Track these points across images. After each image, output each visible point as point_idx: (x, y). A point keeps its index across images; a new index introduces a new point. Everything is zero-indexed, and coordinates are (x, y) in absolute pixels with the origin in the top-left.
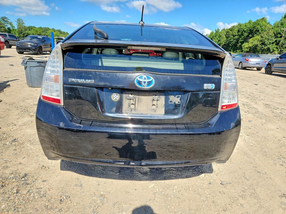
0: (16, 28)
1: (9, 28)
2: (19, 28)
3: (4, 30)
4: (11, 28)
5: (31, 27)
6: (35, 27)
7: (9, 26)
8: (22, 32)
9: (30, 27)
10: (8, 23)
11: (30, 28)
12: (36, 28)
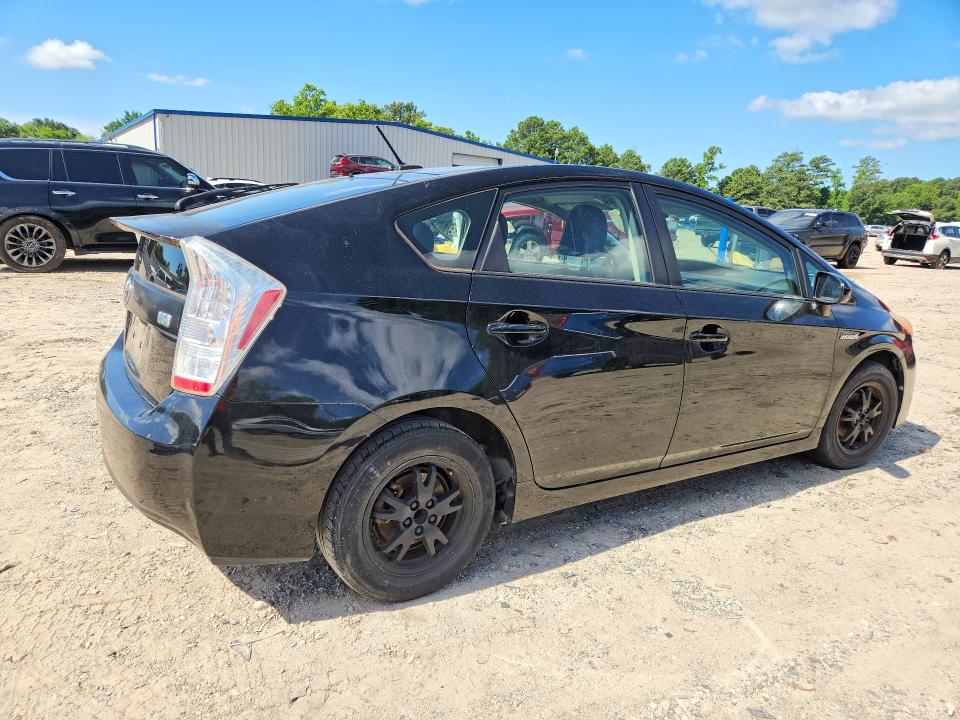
0: (848, 187)
1: (825, 191)
2: (856, 188)
3: (809, 196)
4: (832, 190)
5: (906, 180)
6: (920, 178)
7: (828, 183)
8: (863, 200)
9: (898, 181)
10: (829, 174)
11: (899, 185)
12: (921, 182)
